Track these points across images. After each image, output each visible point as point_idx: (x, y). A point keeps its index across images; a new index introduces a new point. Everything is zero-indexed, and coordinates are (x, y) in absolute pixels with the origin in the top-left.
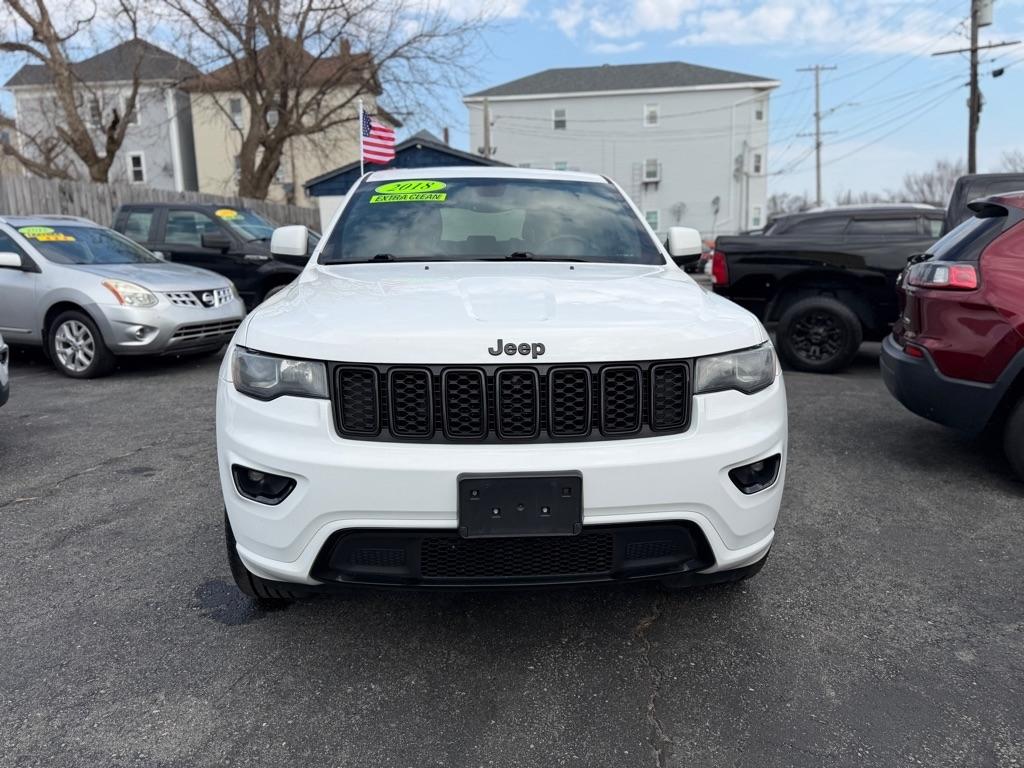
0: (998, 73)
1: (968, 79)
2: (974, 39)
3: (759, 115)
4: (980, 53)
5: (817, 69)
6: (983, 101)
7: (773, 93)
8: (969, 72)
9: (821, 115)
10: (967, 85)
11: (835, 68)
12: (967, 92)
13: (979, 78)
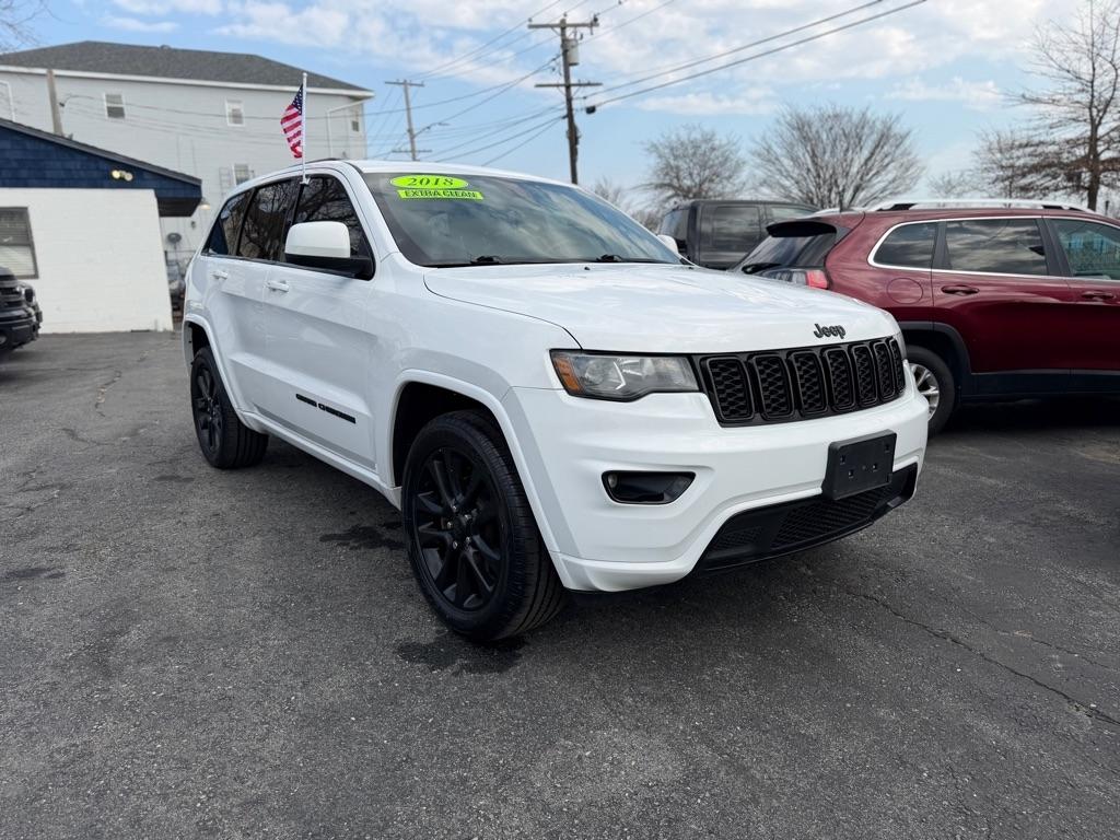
0: (591, 110)
1: (565, 112)
2: (567, 77)
3: (356, 126)
4: (573, 89)
5: (405, 83)
6: (579, 134)
7: (366, 104)
8: (564, 105)
9: (415, 132)
10: (564, 117)
11: (422, 85)
12: (565, 124)
13: (574, 112)
